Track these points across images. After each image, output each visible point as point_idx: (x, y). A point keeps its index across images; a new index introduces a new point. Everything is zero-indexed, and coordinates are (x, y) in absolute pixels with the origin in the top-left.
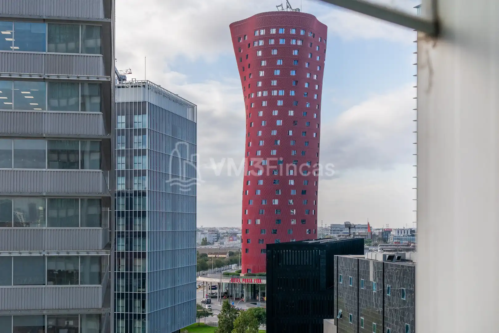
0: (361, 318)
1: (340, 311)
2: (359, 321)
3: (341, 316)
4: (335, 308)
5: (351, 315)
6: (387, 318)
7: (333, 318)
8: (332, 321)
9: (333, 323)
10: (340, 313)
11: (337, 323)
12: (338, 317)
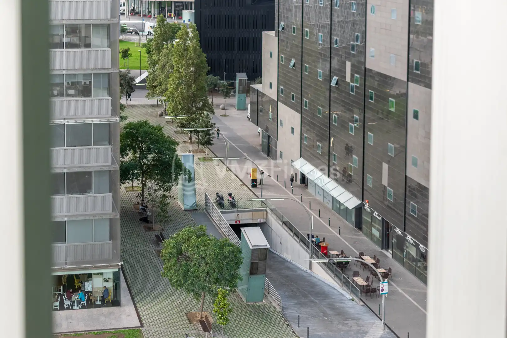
0: (306, 29)
1: (282, 23)
2: (303, 32)
3: (283, 29)
4: (276, 22)
5: (294, 28)
6: (335, 29)
7: (274, 30)
8: (273, 33)
9: (274, 35)
10: (282, 25)
11: (278, 35)
12: (280, 29)
